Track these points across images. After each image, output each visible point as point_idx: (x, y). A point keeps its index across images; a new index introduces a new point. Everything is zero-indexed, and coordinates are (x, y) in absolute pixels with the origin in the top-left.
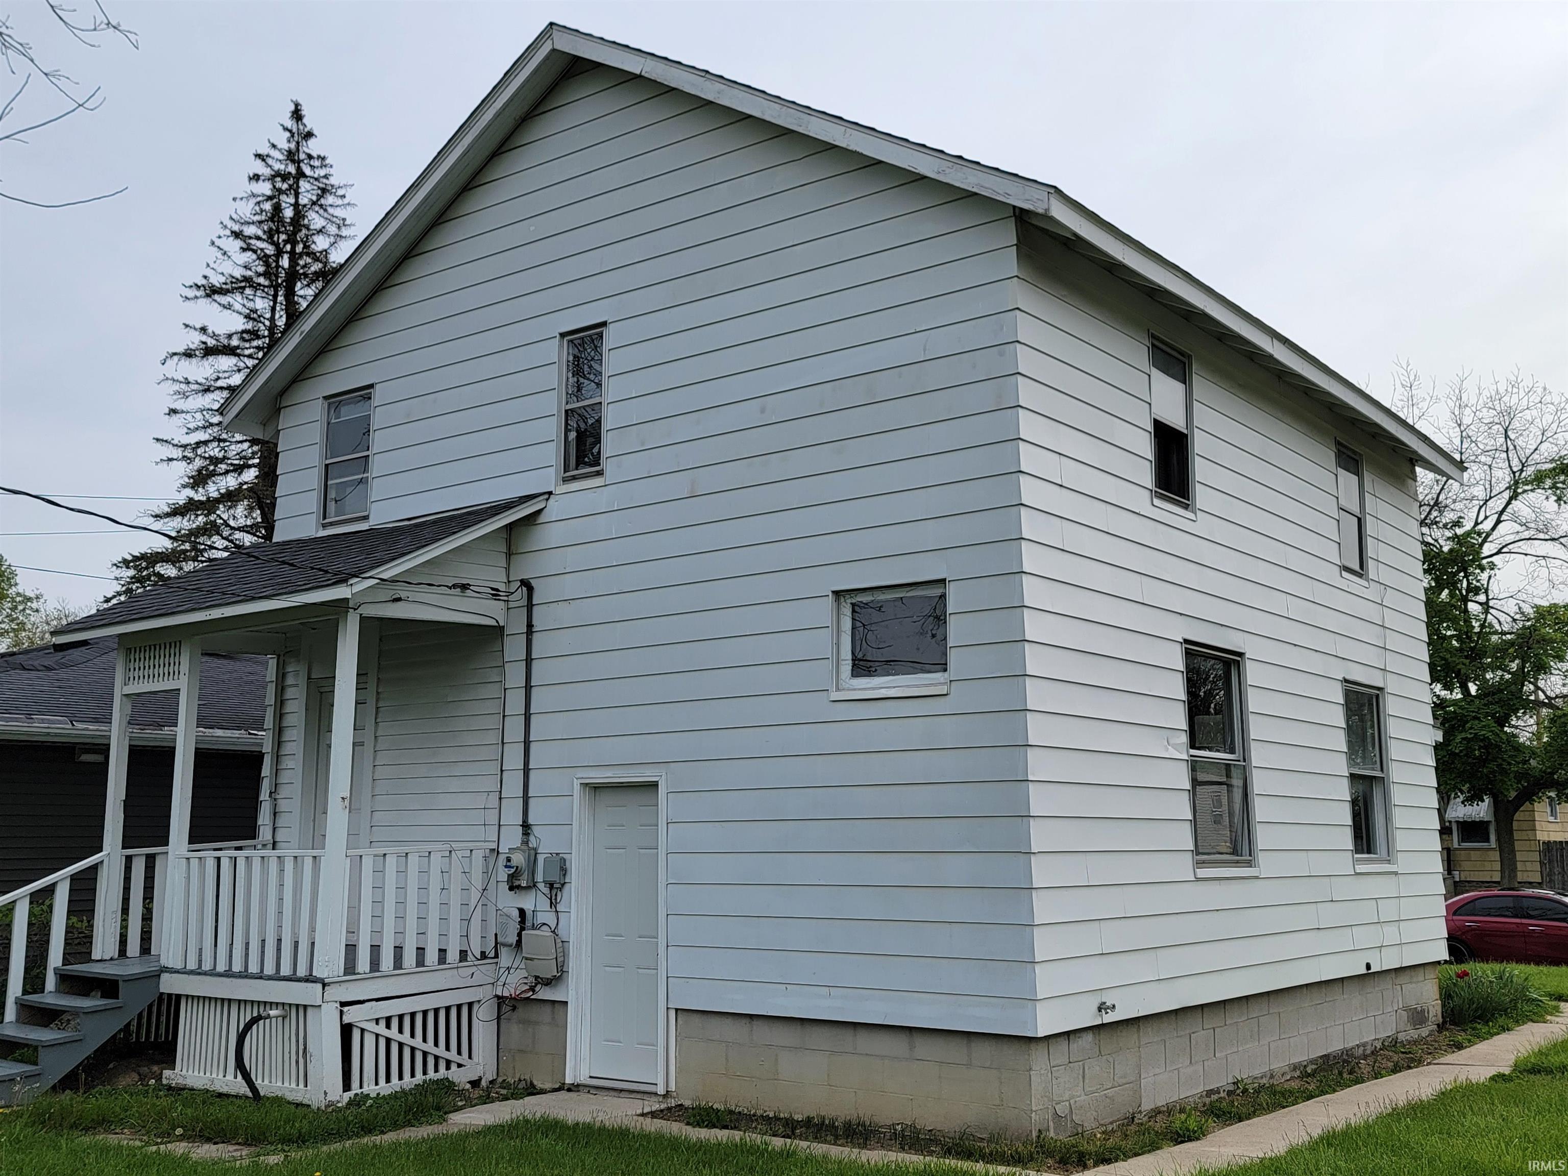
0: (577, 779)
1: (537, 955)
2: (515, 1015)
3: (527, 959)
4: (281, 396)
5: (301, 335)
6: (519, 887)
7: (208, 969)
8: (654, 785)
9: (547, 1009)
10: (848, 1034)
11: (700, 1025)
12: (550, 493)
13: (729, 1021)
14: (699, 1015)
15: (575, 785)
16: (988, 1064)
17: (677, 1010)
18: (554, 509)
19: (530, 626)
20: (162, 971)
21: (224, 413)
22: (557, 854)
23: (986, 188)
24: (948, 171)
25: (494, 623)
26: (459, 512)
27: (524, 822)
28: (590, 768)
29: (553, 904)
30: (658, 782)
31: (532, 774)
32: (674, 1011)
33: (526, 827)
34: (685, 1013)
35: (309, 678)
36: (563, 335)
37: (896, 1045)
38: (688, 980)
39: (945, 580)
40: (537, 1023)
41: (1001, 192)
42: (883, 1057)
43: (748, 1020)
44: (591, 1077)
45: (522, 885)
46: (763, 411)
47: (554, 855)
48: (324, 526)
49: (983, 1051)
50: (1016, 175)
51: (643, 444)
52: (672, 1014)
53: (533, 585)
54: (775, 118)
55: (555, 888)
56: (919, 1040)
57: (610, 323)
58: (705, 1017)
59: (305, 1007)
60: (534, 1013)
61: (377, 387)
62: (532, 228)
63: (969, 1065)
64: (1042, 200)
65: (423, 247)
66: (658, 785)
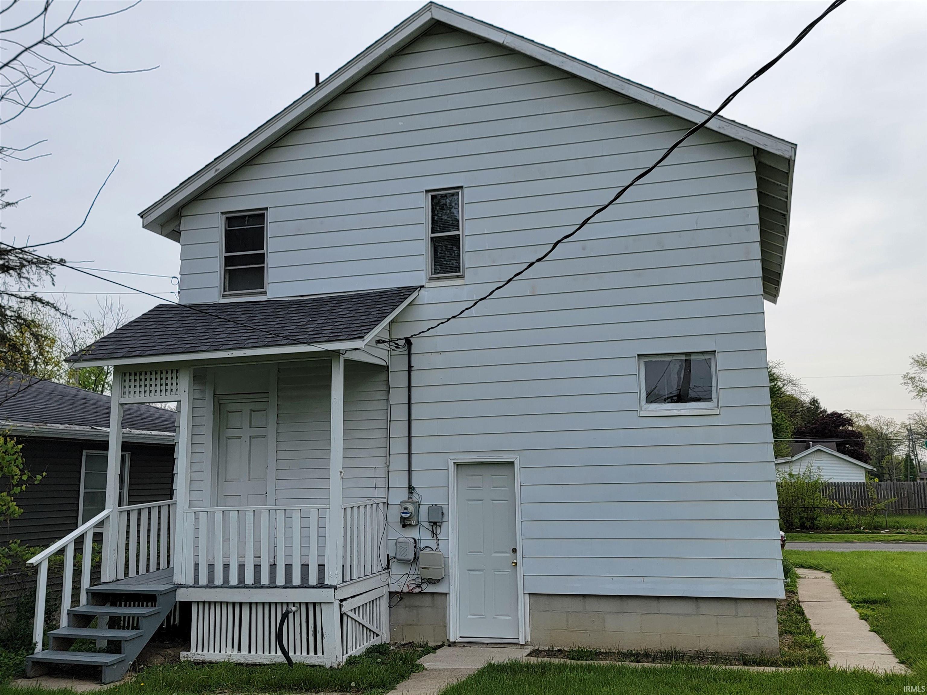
0: (451, 459)
1: (432, 566)
2: (402, 603)
3: (423, 568)
4: (181, 209)
5: (215, 172)
6: (410, 525)
7: (221, 584)
8: (512, 463)
9: (428, 599)
10: (654, 603)
11: (547, 602)
12: (423, 286)
13: (569, 599)
14: (545, 597)
15: (449, 463)
16: (749, 615)
17: (529, 594)
18: (425, 296)
19: (410, 367)
20: (178, 587)
21: (144, 217)
22: (436, 505)
23: (752, 140)
24: (725, 127)
25: (384, 364)
26: (346, 294)
27: (409, 486)
28: (460, 453)
29: (434, 534)
30: (514, 461)
31: (413, 456)
32: (528, 595)
33: (411, 489)
34: (535, 596)
35: (214, 394)
36: (427, 191)
37: (688, 608)
38: (539, 577)
39: (715, 351)
40: (420, 607)
41: (761, 143)
42: (678, 615)
43: (581, 598)
44: (461, 637)
45: (413, 524)
46: (584, 249)
47: (434, 505)
48: (224, 296)
49: (746, 608)
50: (771, 136)
51: (494, 262)
52: (527, 597)
53: (412, 341)
54: (604, 82)
55: (435, 524)
56: (702, 604)
57: (465, 187)
58: (549, 598)
59: (314, 604)
60: (417, 601)
61: (270, 210)
62: (400, 124)
63: (736, 616)
64: (788, 151)
65: (308, 125)
66: (514, 463)
